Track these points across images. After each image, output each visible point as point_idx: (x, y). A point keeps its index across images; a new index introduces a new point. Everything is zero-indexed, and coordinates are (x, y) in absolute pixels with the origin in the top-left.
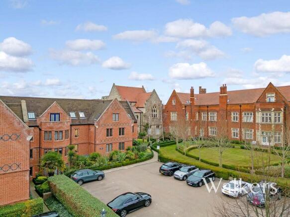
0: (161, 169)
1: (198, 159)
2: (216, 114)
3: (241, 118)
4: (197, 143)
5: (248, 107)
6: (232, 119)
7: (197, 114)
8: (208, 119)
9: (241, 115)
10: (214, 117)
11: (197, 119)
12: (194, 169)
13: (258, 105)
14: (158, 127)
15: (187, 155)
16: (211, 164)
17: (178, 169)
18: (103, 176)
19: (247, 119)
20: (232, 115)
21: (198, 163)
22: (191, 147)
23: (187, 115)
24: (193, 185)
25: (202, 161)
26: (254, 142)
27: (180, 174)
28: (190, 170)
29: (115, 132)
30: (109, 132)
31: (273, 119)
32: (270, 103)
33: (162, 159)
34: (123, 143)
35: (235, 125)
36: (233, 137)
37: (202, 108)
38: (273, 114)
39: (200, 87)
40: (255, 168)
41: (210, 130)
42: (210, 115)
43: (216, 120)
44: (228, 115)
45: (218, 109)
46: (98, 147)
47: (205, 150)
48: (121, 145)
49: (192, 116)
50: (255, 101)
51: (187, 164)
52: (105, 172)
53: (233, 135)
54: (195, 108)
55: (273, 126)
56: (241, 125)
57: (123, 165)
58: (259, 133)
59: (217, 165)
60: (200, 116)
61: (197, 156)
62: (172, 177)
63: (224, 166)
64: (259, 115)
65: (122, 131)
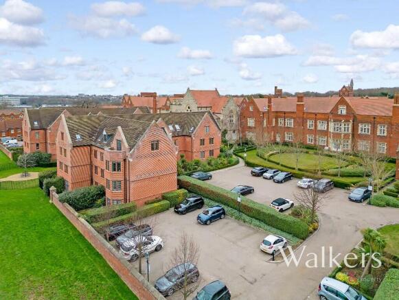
0: (252, 172)
1: (278, 164)
2: (292, 121)
3: (316, 126)
4: (276, 149)
5: (323, 117)
6: (308, 126)
7: (274, 120)
8: (285, 125)
9: (316, 123)
10: (290, 123)
11: (274, 125)
12: (277, 171)
13: (331, 116)
14: (234, 132)
15: (269, 161)
16: (290, 168)
17: (265, 172)
18: (211, 176)
19: (321, 126)
20: (308, 123)
21: (279, 167)
22: (271, 153)
23: (265, 122)
24: (278, 182)
25: (282, 165)
26: (326, 148)
27: (267, 175)
28: (275, 172)
29: (207, 142)
30: (202, 142)
31: (343, 129)
32: (341, 115)
33: (248, 164)
34: (213, 150)
35: (311, 132)
36: (308, 142)
37: (279, 114)
38: (343, 125)
39: (276, 87)
40: (321, 170)
41: (286, 135)
42: (286, 121)
43: (292, 126)
44: (304, 122)
45: (294, 116)
46: (195, 154)
47: (283, 156)
48: (211, 153)
49: (269, 122)
50: (329, 111)
51: (271, 168)
52: (211, 173)
53: (308, 140)
54: (273, 114)
55: (343, 135)
56: (316, 132)
57: (219, 169)
58: (331, 140)
59: (294, 169)
60: (277, 122)
61: (278, 162)
62: (262, 177)
63: (299, 170)
64: (332, 125)
65: (211, 141)
